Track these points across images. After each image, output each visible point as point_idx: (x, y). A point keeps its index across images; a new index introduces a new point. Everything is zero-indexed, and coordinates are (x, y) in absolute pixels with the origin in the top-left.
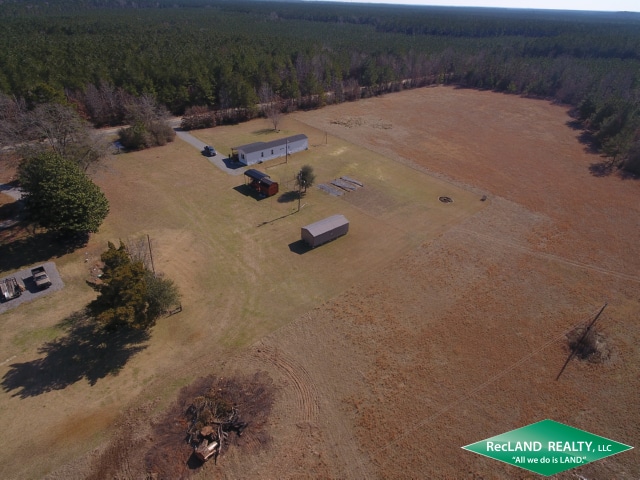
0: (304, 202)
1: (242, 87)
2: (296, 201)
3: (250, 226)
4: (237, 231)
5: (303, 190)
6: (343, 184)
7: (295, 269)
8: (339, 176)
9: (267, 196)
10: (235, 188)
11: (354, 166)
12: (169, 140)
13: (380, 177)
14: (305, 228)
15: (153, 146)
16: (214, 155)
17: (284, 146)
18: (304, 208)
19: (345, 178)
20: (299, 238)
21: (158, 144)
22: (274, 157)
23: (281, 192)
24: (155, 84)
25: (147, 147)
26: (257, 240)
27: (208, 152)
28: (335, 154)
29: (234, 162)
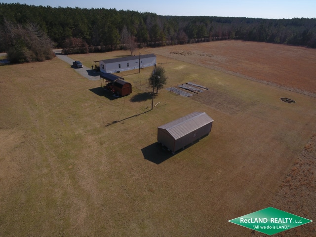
0: (157, 102)
1: (109, 27)
2: (149, 101)
3: (97, 125)
4: (80, 131)
5: (155, 92)
6: (190, 88)
7: (151, 190)
8: (185, 82)
9: (121, 96)
10: (91, 90)
11: (194, 76)
12: (48, 58)
13: (220, 83)
14: (162, 127)
15: (32, 61)
16: (81, 67)
17: (138, 61)
18: (157, 107)
19: (190, 83)
20: (154, 140)
21: (38, 60)
22: (129, 69)
23: (134, 93)
24: (47, 25)
25: (27, 62)
26: (101, 144)
27: (76, 65)
28: (177, 68)
29: (96, 71)
